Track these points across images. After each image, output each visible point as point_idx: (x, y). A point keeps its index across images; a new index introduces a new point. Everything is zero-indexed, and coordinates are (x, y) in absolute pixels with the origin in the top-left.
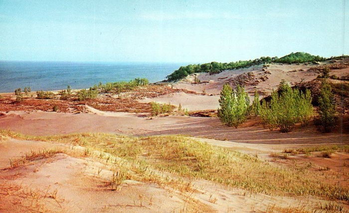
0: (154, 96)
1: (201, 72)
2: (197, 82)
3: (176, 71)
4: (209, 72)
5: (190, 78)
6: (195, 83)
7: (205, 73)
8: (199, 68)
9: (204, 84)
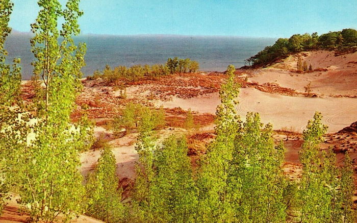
0: (191, 95)
1: (317, 49)
2: (303, 70)
3: (267, 48)
4: (334, 49)
5: (291, 62)
6: (298, 72)
7: (325, 53)
8: (313, 41)
9: (317, 73)
